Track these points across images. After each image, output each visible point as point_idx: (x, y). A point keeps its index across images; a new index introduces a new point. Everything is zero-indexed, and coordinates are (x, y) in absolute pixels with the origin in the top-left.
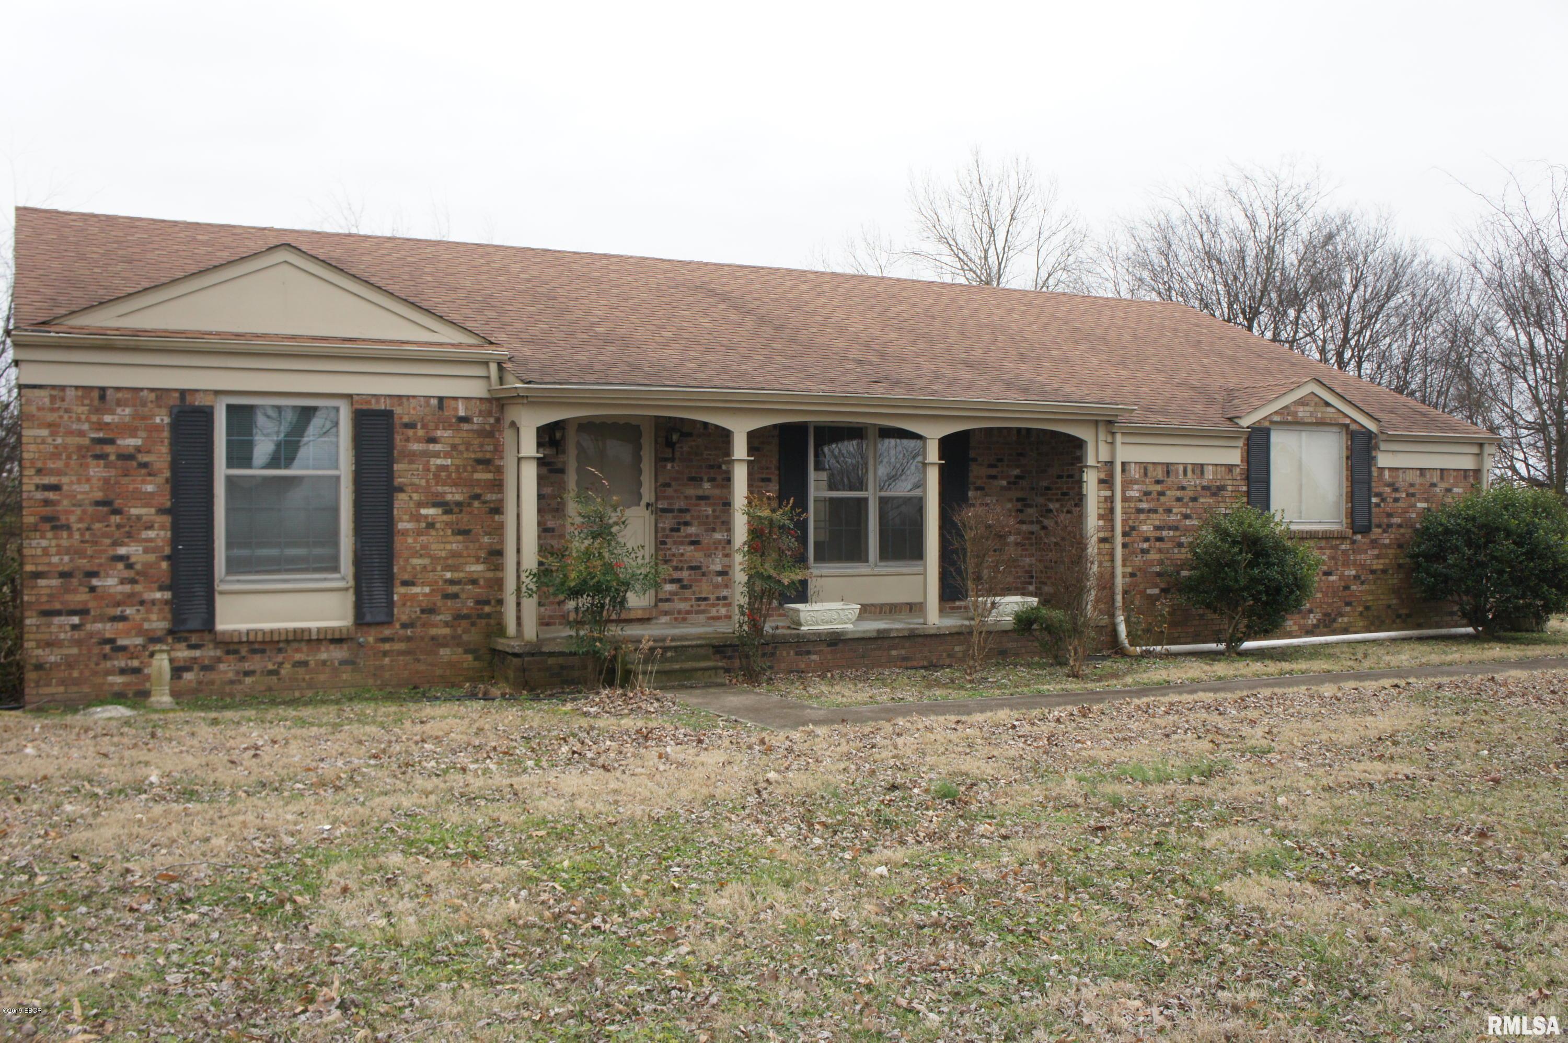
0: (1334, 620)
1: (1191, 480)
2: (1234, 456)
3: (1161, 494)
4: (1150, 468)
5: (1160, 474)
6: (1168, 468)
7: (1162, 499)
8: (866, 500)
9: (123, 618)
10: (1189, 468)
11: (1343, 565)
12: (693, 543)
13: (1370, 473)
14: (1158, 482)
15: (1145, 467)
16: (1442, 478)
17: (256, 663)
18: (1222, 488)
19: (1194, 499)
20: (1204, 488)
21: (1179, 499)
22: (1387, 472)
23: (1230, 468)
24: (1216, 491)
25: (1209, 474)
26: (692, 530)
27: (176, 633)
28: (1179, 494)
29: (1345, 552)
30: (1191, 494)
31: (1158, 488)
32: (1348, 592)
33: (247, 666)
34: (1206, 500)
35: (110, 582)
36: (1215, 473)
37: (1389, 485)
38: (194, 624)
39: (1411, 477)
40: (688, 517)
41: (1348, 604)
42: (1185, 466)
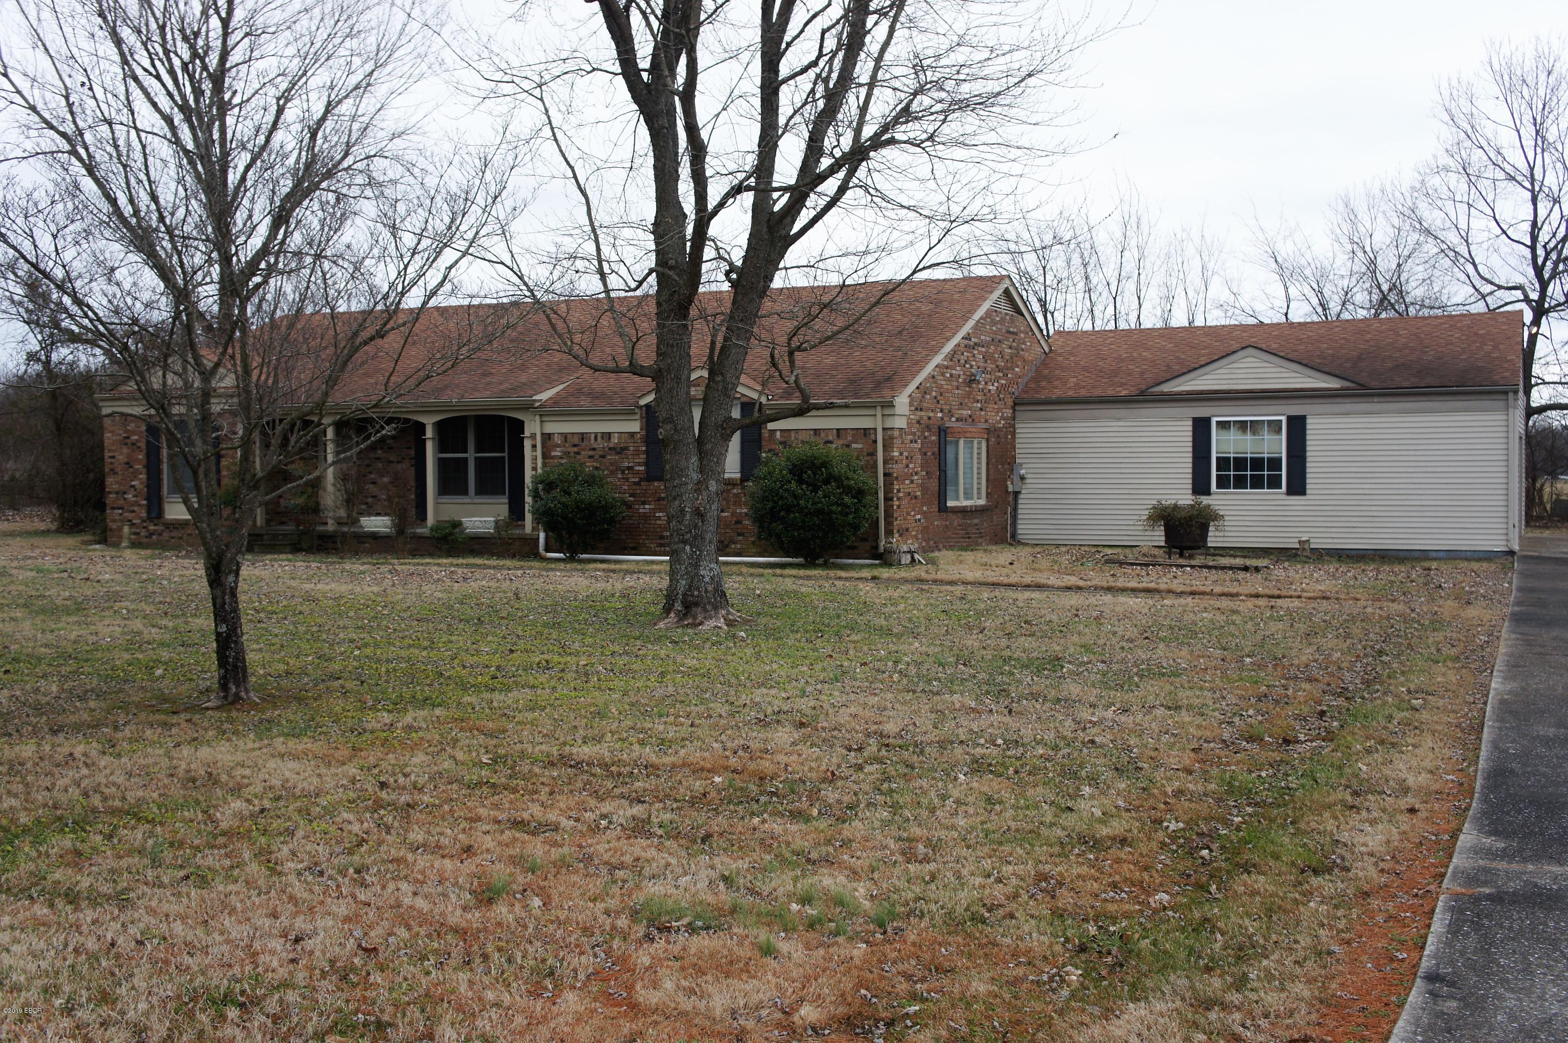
0: (727, 546)
1: (601, 444)
2: (634, 426)
3: (578, 453)
4: (569, 437)
5: (576, 440)
6: (583, 436)
7: (578, 457)
8: (466, 459)
9: (133, 511)
10: (599, 436)
11: (735, 504)
12: (374, 483)
13: (760, 434)
14: (575, 446)
15: (565, 436)
16: (838, 436)
17: (175, 533)
18: (626, 448)
19: (603, 457)
20: (610, 449)
21: (590, 457)
22: (778, 433)
23: (632, 435)
24: (620, 450)
25: (615, 440)
26: (372, 476)
27: (150, 518)
28: (591, 453)
29: (736, 495)
30: (601, 453)
31: (575, 449)
32: (739, 526)
33: (172, 534)
34: (612, 457)
35: (129, 496)
36: (620, 438)
37: (781, 443)
38: (154, 515)
39: (803, 436)
40: (370, 469)
41: (739, 534)
42: (596, 434)
